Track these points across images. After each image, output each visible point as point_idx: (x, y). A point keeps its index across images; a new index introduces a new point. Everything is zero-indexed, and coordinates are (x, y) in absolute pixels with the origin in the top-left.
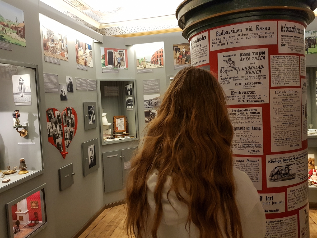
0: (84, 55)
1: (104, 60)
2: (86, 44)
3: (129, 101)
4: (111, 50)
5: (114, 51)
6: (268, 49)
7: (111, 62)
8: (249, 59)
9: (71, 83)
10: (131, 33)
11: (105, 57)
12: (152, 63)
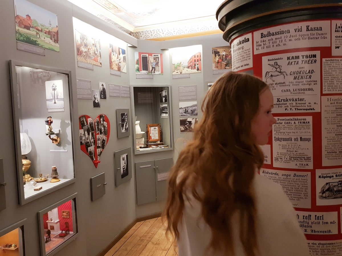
0: (118, 59)
1: (138, 65)
2: (119, 49)
3: (164, 108)
4: (145, 55)
5: (149, 55)
6: (319, 51)
7: (145, 67)
8: (298, 63)
9: (104, 89)
10: (166, 36)
11: (139, 62)
12: (188, 67)
